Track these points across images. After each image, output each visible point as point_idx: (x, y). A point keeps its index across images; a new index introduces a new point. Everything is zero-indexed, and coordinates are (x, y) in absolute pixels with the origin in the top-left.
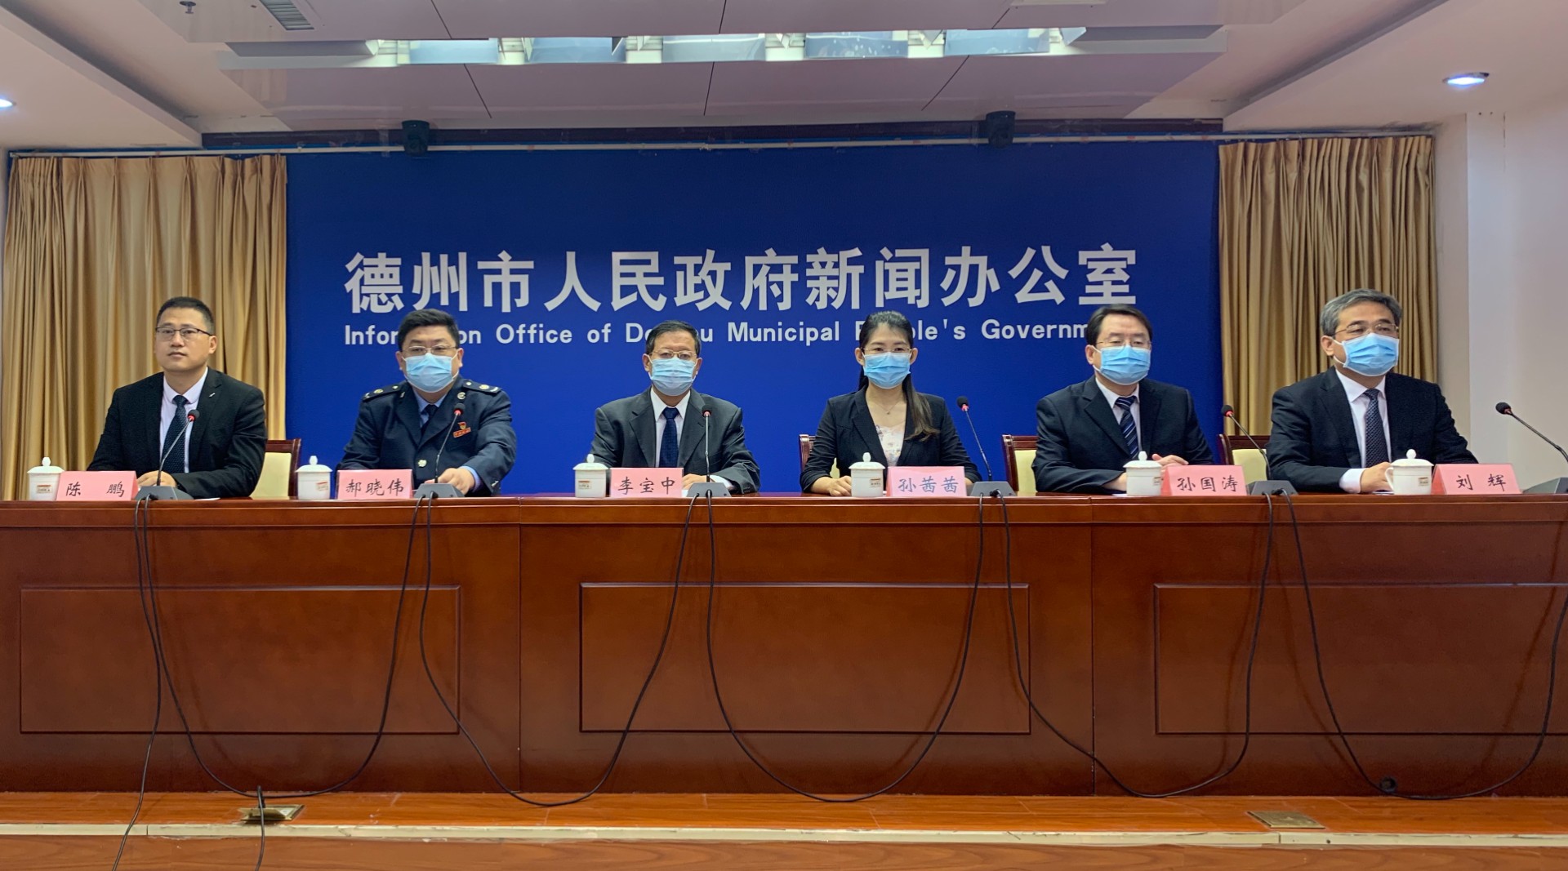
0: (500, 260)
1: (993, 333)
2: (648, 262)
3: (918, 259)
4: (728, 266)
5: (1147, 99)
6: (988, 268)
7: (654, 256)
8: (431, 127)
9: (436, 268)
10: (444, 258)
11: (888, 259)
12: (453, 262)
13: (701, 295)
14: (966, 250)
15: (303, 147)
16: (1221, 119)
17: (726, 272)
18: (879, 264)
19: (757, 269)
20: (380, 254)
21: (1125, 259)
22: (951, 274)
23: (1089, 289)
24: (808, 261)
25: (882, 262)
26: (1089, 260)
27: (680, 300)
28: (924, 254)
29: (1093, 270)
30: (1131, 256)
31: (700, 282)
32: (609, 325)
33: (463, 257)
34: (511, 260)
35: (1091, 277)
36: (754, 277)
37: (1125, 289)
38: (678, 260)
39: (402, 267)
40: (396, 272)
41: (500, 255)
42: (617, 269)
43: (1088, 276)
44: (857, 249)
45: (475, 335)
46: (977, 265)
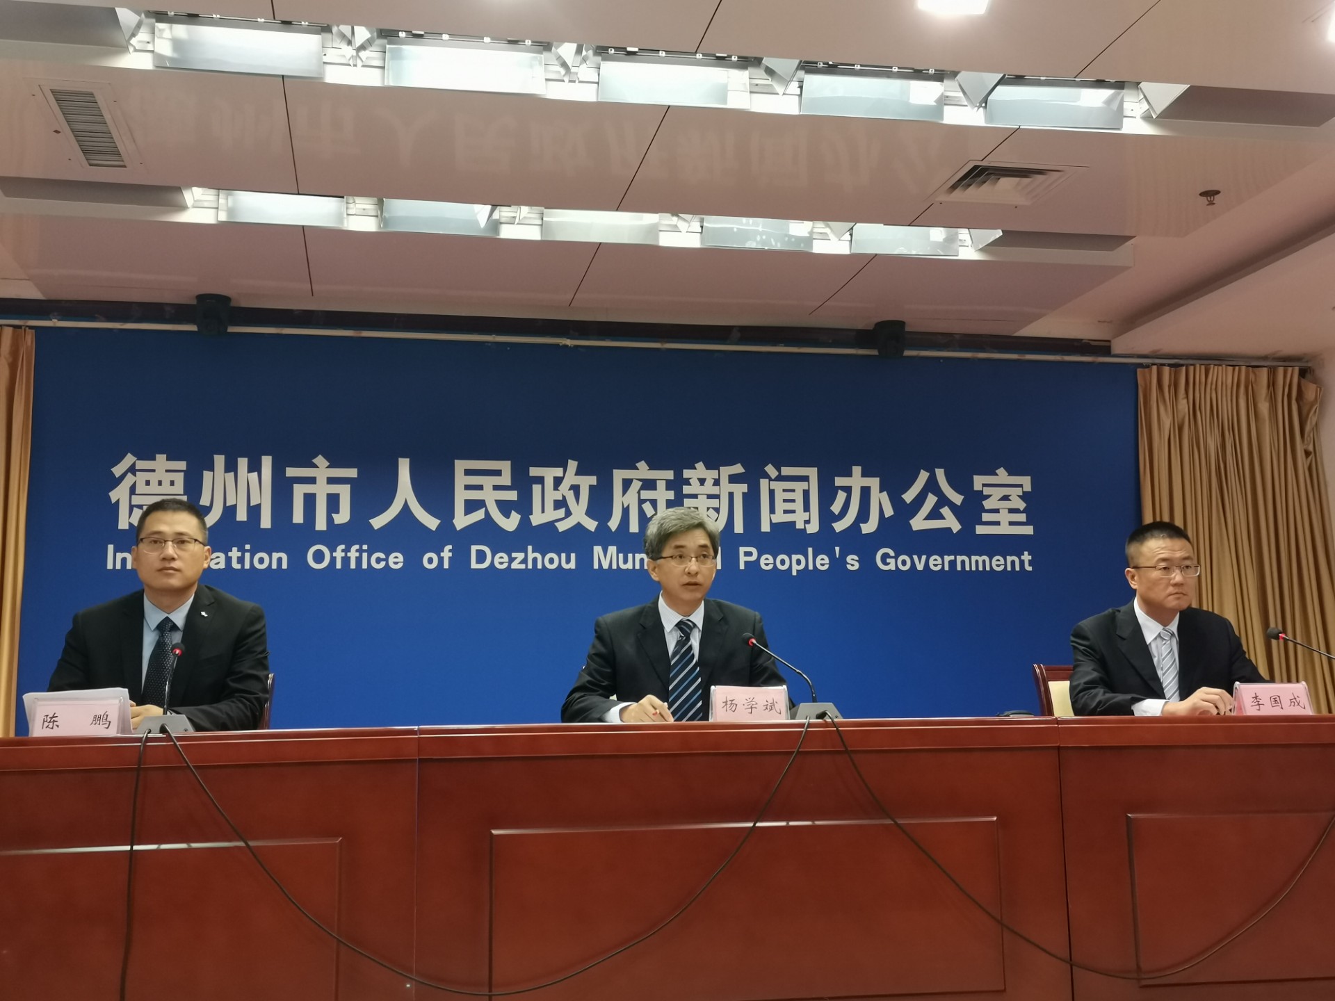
0: (315, 466)
1: (889, 563)
2: (498, 473)
3: (805, 479)
4: (593, 480)
5: (1038, 317)
6: (881, 491)
7: (505, 466)
8: (233, 304)
9: (231, 474)
10: (243, 463)
11: (773, 478)
12: (255, 467)
13: (561, 512)
14: (857, 470)
15: (59, 320)
16: (1109, 341)
17: (591, 486)
18: (764, 483)
19: (627, 484)
20: (157, 455)
21: (1021, 486)
22: (841, 496)
23: (986, 517)
24: (685, 476)
25: (768, 480)
26: (984, 485)
27: (537, 519)
28: (812, 472)
29: (988, 497)
30: (1026, 482)
31: (561, 499)
32: (450, 547)
33: (267, 462)
34: (329, 467)
35: (987, 504)
36: (623, 496)
37: (1022, 517)
38: (534, 472)
39: (187, 474)
40: (179, 479)
41: (315, 461)
42: (460, 480)
43: (984, 503)
44: (739, 465)
45: (279, 559)
46: (869, 487)
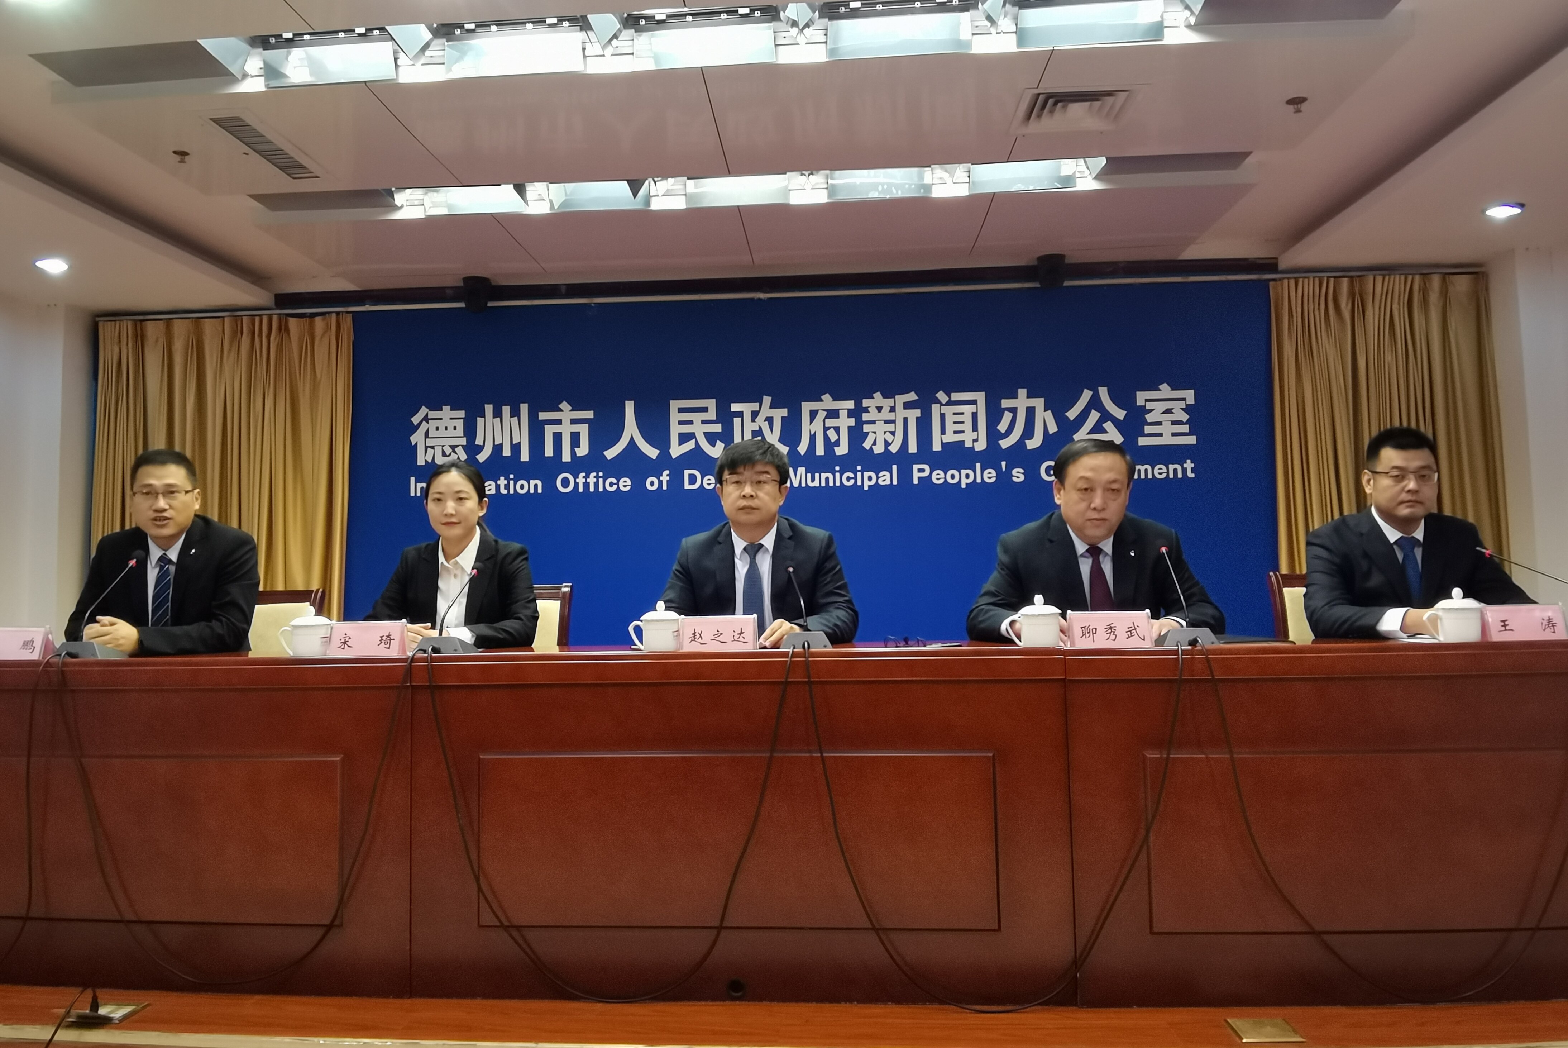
2: (705, 410)
3: (974, 402)
4: (784, 412)
5: (1194, 240)
6: (1045, 411)
7: (711, 404)
8: (492, 283)
9: (499, 419)
10: (506, 410)
11: (944, 403)
12: (515, 413)
14: (1022, 392)
15: (370, 305)
16: (1276, 259)
17: (782, 418)
18: (935, 408)
19: (813, 414)
20: (444, 407)
21: (1184, 399)
22: (1007, 417)
23: (1148, 429)
24: (864, 405)
25: (939, 405)
26: (1147, 400)
28: (980, 397)
29: (1153, 410)
30: (1189, 395)
31: (757, 429)
32: (667, 472)
33: (524, 408)
34: (571, 411)
35: (1149, 418)
36: (811, 424)
37: (1185, 428)
38: (735, 407)
39: (465, 420)
40: (460, 424)
41: (560, 406)
42: (675, 417)
43: (1146, 416)
44: (913, 393)
45: (536, 485)
46: (1034, 408)
